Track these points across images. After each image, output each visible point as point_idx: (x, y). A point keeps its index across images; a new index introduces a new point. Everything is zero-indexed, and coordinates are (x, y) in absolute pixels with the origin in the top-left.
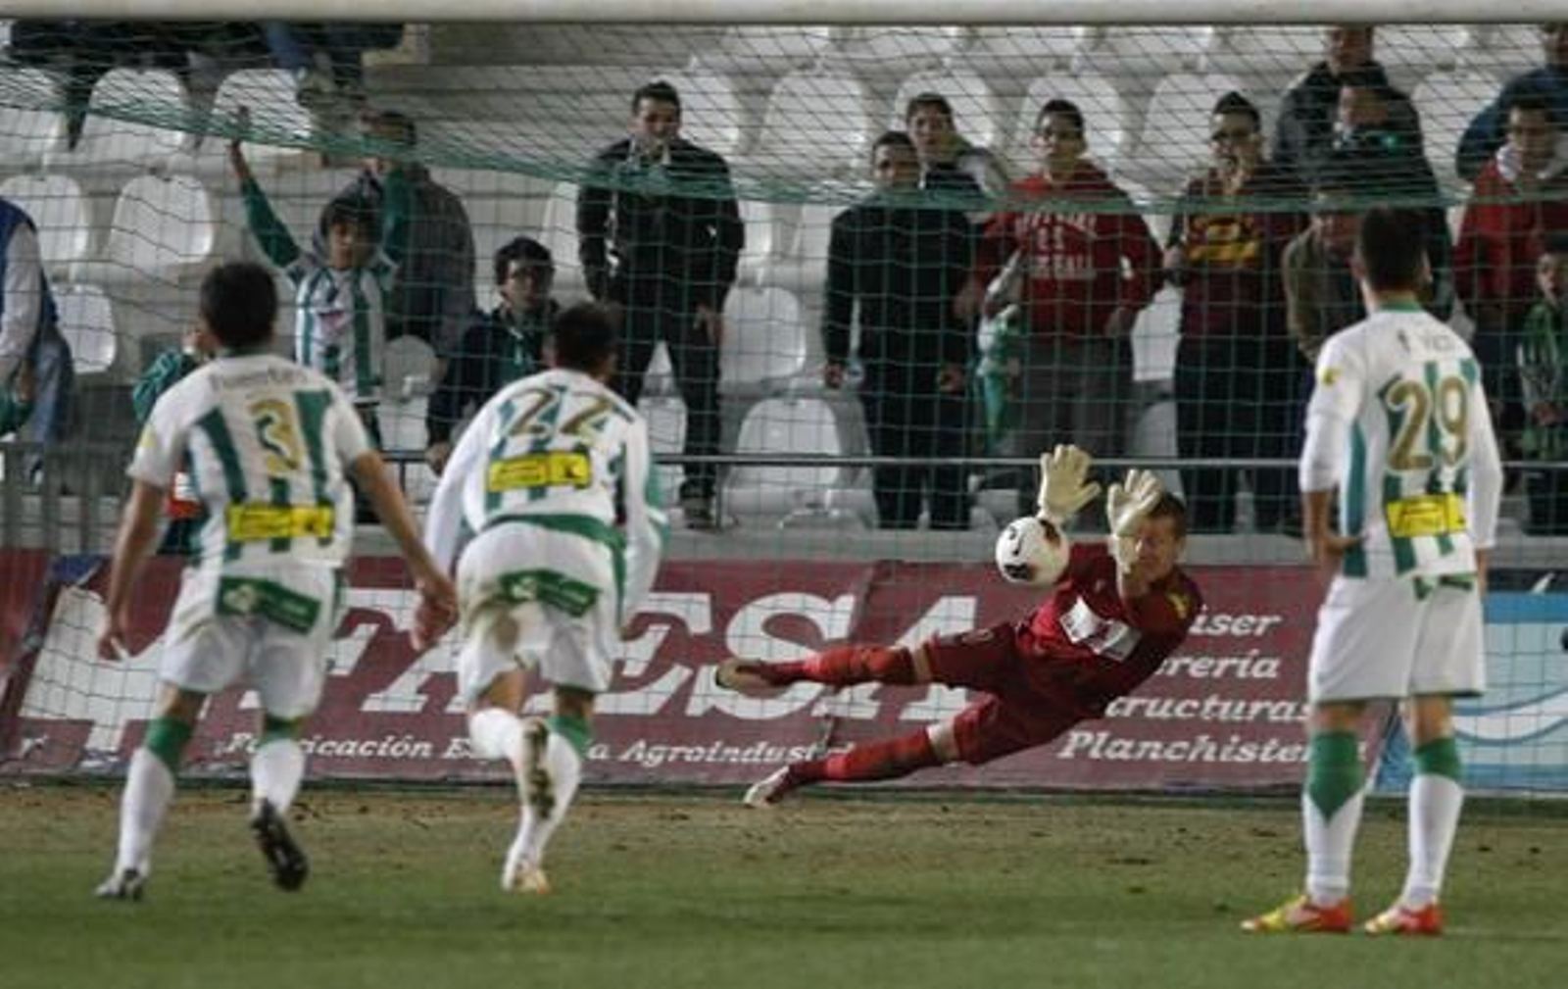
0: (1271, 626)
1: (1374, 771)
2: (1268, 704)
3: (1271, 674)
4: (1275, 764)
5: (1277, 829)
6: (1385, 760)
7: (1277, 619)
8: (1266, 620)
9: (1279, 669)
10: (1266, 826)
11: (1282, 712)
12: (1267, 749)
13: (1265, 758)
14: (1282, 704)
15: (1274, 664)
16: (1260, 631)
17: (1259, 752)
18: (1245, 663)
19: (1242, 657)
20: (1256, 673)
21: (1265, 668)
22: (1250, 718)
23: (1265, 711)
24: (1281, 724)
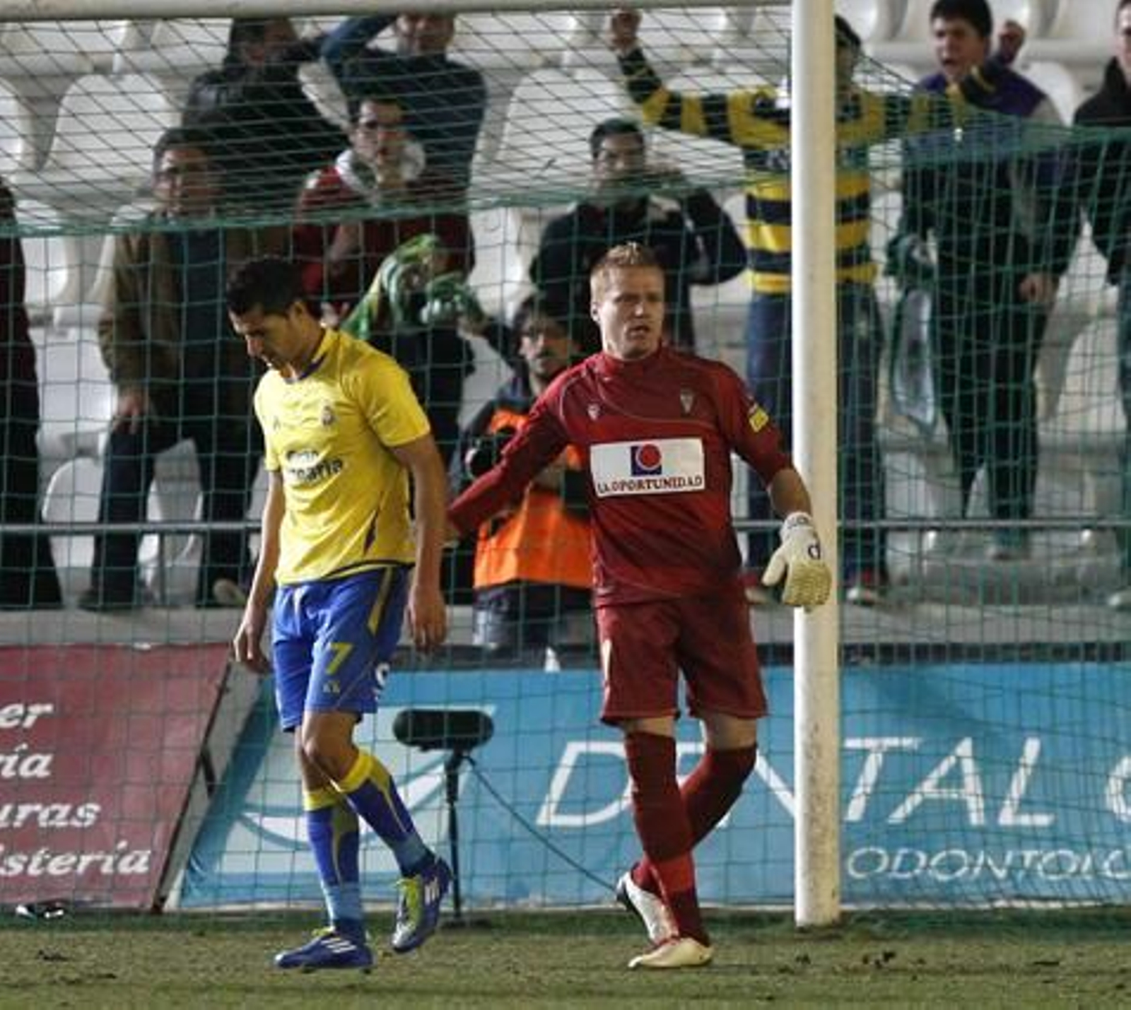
0: (42, 718)
1: (178, 883)
2: (38, 807)
3: (41, 772)
4: (45, 876)
5: (65, 951)
6: (189, 867)
7: (48, 708)
8: (36, 710)
9: (49, 767)
10: (52, 950)
11: (53, 815)
12: (37, 860)
13: (33, 870)
14: (55, 807)
15: (45, 760)
16: (29, 722)
17: (26, 865)
18: (12, 760)
19: (11, 753)
20: (24, 771)
21: (34, 765)
22: (17, 824)
23: (34, 816)
24: (52, 830)
